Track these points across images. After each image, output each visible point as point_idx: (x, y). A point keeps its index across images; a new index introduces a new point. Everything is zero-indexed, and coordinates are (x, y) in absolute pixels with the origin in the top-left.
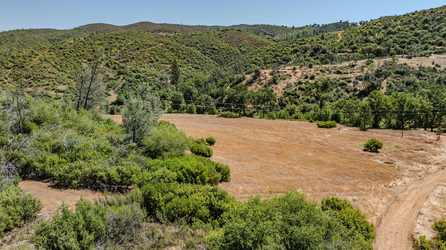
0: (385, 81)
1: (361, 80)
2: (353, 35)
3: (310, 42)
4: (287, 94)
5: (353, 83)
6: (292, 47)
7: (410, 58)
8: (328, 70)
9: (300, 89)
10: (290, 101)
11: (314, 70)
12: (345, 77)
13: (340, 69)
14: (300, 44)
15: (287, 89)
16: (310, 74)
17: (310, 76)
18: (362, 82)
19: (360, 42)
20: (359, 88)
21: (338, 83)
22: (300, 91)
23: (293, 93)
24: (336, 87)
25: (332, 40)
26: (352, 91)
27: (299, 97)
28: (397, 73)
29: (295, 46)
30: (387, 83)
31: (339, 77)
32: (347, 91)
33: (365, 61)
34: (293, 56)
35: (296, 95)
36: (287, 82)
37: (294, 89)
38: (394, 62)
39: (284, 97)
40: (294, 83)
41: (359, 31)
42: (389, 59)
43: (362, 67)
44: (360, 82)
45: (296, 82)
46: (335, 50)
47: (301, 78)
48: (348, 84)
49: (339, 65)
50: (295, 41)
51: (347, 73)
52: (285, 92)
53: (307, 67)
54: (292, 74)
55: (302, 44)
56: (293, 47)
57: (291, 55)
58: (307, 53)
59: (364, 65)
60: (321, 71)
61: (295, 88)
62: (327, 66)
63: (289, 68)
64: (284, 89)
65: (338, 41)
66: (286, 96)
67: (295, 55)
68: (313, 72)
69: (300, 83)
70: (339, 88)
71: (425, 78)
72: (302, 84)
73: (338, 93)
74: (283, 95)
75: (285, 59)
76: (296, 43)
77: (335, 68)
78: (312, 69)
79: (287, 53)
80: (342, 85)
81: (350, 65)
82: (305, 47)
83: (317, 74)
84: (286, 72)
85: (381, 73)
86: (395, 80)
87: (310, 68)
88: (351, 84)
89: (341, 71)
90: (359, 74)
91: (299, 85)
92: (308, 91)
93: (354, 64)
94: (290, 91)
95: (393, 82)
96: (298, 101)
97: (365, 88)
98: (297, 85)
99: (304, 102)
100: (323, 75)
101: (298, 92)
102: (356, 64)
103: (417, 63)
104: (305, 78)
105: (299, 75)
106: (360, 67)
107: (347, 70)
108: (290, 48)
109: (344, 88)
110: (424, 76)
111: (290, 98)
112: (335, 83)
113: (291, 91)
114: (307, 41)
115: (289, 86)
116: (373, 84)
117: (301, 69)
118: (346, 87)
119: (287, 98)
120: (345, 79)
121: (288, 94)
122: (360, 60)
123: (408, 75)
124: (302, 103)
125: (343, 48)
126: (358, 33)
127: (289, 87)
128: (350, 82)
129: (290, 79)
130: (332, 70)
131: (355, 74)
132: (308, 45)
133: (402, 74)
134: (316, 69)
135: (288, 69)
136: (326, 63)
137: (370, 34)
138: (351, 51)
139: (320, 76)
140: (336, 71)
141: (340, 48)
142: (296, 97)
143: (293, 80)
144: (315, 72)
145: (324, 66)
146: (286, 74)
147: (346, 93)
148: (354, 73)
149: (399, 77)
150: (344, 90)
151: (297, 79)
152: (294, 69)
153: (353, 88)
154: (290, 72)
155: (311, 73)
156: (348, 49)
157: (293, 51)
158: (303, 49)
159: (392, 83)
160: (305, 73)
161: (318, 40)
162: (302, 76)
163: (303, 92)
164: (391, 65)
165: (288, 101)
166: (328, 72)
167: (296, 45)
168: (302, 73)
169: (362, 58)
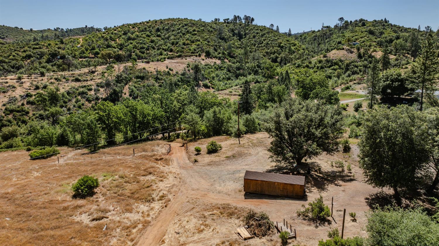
0: (127, 86)
1: (102, 87)
2: (94, 40)
3: (47, 46)
4: (9, 111)
5: (95, 91)
6: (23, 52)
7: (148, 62)
8: (64, 78)
9: (29, 103)
10: (15, 119)
11: (48, 79)
12: (84, 84)
13: (79, 75)
14: (34, 49)
15: (10, 104)
16: (42, 84)
17: (42, 86)
18: (104, 89)
19: (102, 47)
20: (101, 96)
21: (78, 92)
22: (28, 106)
23: (18, 109)
24: (76, 97)
25: (73, 45)
26: (93, 100)
27: (28, 113)
28: (138, 77)
29: (27, 51)
30: (129, 88)
31: (78, 85)
32: (89, 101)
33: (106, 66)
34: (26, 63)
35: (24, 111)
36: (9, 96)
37: (20, 104)
38: (133, 67)
39: (6, 116)
40: (20, 96)
41: (100, 36)
42: (129, 64)
43: (102, 73)
44: (102, 90)
45: (22, 94)
46: (75, 55)
47: (30, 89)
48: (89, 93)
49: (77, 72)
50: (27, 44)
51: (87, 81)
52: (6, 109)
53: (38, 76)
54: (16, 85)
55: (37, 48)
56: (25, 51)
57: (23, 61)
58: (43, 59)
59: (105, 71)
60: (56, 79)
61: (22, 102)
62: (63, 73)
63: (13, 77)
64: (4, 105)
65: (79, 46)
66: (9, 114)
67: (29, 61)
68: (46, 81)
69: (28, 95)
70: (79, 97)
71: (162, 81)
72: (31, 96)
73: (78, 103)
74: (4, 113)
75: (14, 66)
76: (29, 47)
77: (73, 75)
78: (45, 78)
79: (17, 58)
80: (82, 94)
81: (90, 71)
82: (41, 52)
83: (51, 83)
84: (7, 82)
85: (121, 78)
86: (136, 85)
87: (41, 76)
88: (93, 93)
89: (80, 78)
90: (99, 81)
91: (27, 98)
92: (40, 104)
93: (94, 70)
94: (14, 106)
95: (135, 86)
96: (26, 118)
97: (107, 96)
98: (24, 98)
99: (36, 118)
100: (58, 84)
101: (26, 107)
102: (96, 70)
103: (154, 67)
104: (35, 89)
105: (27, 85)
106: (101, 73)
107: (86, 76)
108: (20, 53)
109: (84, 97)
110: (161, 79)
111: (15, 116)
112: (74, 92)
113: (16, 106)
114: (43, 45)
115: (12, 100)
116: (115, 90)
117: (30, 78)
118: (87, 96)
119: (10, 117)
120: (85, 86)
121: (12, 111)
122: (100, 65)
123: (147, 79)
124: (33, 120)
125: (84, 53)
126: (99, 38)
127: (13, 102)
128: (90, 90)
129: (14, 91)
130: (69, 78)
131: (96, 80)
132: (44, 50)
133: (142, 78)
134: (50, 78)
135: (11, 79)
136: (63, 70)
137: (111, 39)
138: (93, 56)
139: (55, 85)
140: (74, 78)
141: (81, 53)
142: (24, 114)
143: (19, 92)
144: (48, 81)
145: (61, 73)
146: (7, 85)
147: (87, 102)
148: (94, 79)
149: (139, 81)
150: (84, 100)
151: (24, 90)
152: (20, 78)
153: (95, 96)
154: (14, 83)
155: (43, 82)
156: (90, 54)
157: (26, 57)
158: (38, 54)
159: (134, 88)
160: (35, 83)
161: (57, 44)
162: (31, 87)
163: (34, 106)
164: (131, 70)
165: (12, 120)
166: (64, 80)
167: (28, 49)
168: (31, 83)
169: (102, 64)
